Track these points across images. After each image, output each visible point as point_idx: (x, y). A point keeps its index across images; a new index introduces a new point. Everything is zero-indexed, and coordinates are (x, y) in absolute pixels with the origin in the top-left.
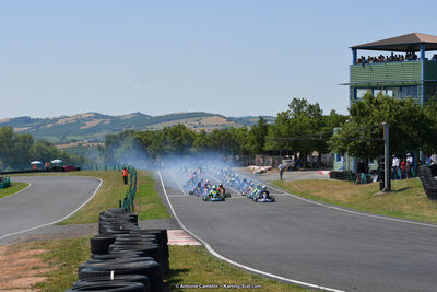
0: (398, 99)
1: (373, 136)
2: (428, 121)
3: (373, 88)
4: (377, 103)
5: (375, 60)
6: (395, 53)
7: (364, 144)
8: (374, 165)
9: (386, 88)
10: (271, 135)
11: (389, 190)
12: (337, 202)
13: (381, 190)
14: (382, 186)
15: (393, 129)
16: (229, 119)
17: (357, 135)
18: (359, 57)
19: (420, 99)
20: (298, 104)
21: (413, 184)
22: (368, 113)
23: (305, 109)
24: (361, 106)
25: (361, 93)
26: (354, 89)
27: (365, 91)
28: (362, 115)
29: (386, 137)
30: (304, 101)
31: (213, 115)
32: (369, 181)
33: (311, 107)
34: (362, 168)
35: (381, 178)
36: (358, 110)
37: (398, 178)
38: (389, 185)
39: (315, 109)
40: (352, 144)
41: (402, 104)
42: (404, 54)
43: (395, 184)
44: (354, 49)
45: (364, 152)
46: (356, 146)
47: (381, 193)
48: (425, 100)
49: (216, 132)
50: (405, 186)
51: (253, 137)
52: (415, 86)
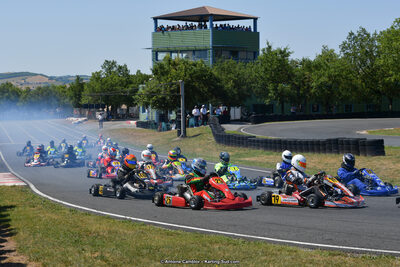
0: (191, 61)
1: (172, 91)
2: (218, 80)
3: (171, 52)
4: (175, 64)
5: (173, 28)
6: (189, 23)
7: (164, 98)
8: (173, 116)
9: (182, 52)
10: (86, 91)
11: (185, 136)
12: (142, 147)
13: (178, 136)
14: (179, 132)
15: (188, 86)
16: (51, 78)
17: (159, 91)
18: (159, 25)
19: (209, 61)
20: (109, 65)
21: (204, 131)
22: (167, 73)
23: (115, 69)
24: (161, 67)
25: (161, 56)
26: (156, 53)
27: (164, 55)
28: (163, 74)
29: (182, 93)
30: (114, 63)
31: (36, 75)
32: (169, 129)
33: (120, 67)
34: (163, 118)
35: (178, 126)
36: (160, 70)
37: (192, 126)
38: (185, 132)
39: (123, 70)
40: (154, 98)
41: (195, 65)
42: (197, 24)
43: (190, 131)
44: (156, 19)
45: (164, 105)
46: (158, 101)
47: (178, 138)
48: (214, 61)
49: (39, 88)
50: (197, 132)
51: (71, 93)
52: (206, 50)
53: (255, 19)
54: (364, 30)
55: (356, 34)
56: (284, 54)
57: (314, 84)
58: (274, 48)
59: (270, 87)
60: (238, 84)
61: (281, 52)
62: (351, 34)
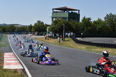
7: (56, 30)
10: (33, 28)
11: (64, 40)
12: (51, 43)
14: (63, 39)
17: (55, 28)
18: (54, 11)
21: (69, 39)
23: (40, 23)
26: (53, 18)
28: (56, 23)
29: (64, 28)
30: (40, 21)
34: (55, 35)
41: (65, 21)
42: (63, 11)
44: (53, 9)
47: (62, 41)
50: (67, 40)
52: (66, 18)
53: (79, 11)
54: (111, 14)
55: (109, 15)
56: (89, 19)
57: (97, 28)
58: (86, 18)
59: (85, 28)
60: (76, 27)
61: (88, 19)
62: (107, 15)
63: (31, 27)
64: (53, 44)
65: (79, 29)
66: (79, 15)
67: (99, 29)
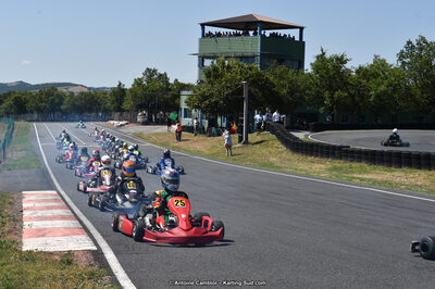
2: (272, 84)
7: (216, 103)
10: (129, 97)
11: (247, 143)
12: (199, 153)
13: (240, 142)
14: (240, 139)
17: (212, 95)
18: (206, 32)
20: (150, 73)
21: (266, 138)
23: (155, 76)
24: (214, 70)
26: (202, 58)
28: (216, 77)
30: (155, 71)
32: (220, 135)
33: (161, 75)
34: (212, 123)
36: (211, 75)
38: (247, 139)
39: (163, 77)
40: (207, 102)
41: (250, 69)
42: (241, 32)
43: (253, 137)
44: (203, 25)
46: (210, 104)
47: (239, 145)
51: (114, 98)
52: (253, 57)
53: (301, 29)
54: (423, 39)
55: (415, 43)
56: (341, 60)
57: (372, 93)
58: (328, 56)
59: (327, 94)
60: (292, 92)
61: (338, 59)
62: (409, 43)
63: (120, 92)
64: (207, 156)
65: (301, 98)
66: (301, 44)
67: (378, 96)
